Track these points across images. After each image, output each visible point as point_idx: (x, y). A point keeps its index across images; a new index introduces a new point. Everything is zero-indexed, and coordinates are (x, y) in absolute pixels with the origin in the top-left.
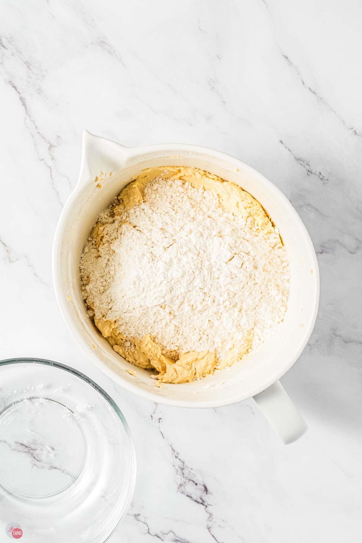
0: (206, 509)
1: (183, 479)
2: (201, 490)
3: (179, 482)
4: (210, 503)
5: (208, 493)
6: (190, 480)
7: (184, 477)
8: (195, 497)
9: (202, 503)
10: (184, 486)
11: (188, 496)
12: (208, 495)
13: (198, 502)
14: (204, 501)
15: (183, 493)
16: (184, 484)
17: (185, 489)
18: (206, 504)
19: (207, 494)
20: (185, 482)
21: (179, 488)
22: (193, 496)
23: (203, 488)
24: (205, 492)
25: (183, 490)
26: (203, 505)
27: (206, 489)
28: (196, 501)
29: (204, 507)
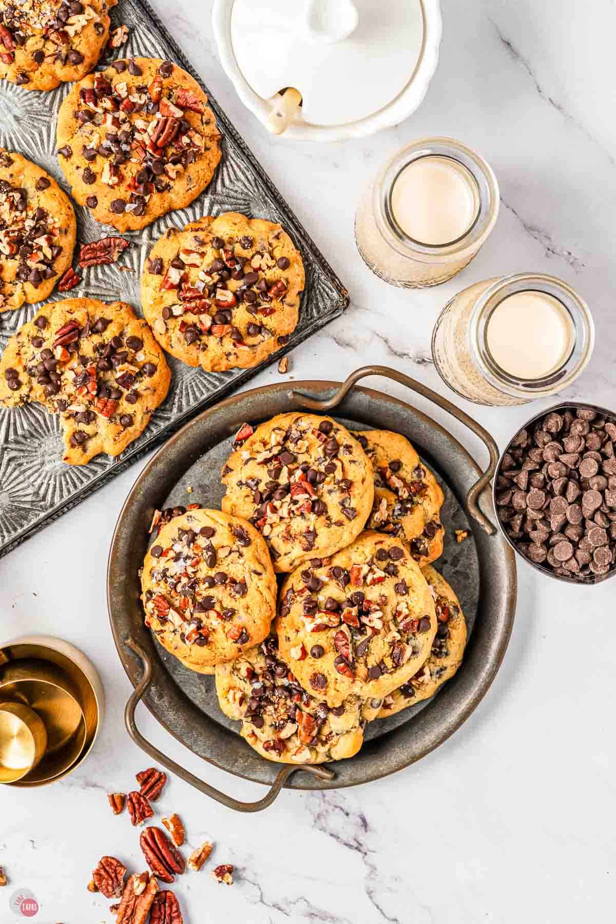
0: (366, 858)
1: (322, 804)
2: (357, 824)
3: (317, 810)
4: (371, 848)
5: (368, 829)
6: (336, 807)
7: (324, 802)
8: (344, 837)
9: (356, 848)
10: (325, 818)
11: (332, 835)
12: (368, 833)
13: (350, 846)
14: (360, 844)
15: (323, 829)
16: (325, 813)
17: (327, 824)
18: (364, 849)
19: (366, 831)
20: (327, 811)
21: (315, 822)
22: (340, 835)
23: (359, 820)
24: (363, 828)
25: (324, 825)
26: (360, 851)
27: (365, 824)
28: (346, 845)
29: (360, 855)
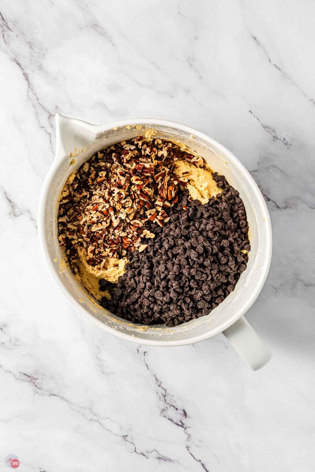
0: (186, 431)
1: (165, 404)
2: (181, 414)
3: (162, 407)
4: (189, 426)
5: (187, 416)
6: (171, 406)
7: (166, 403)
8: (175, 420)
9: (181, 426)
10: (166, 411)
11: (169, 419)
12: (187, 418)
13: (178, 425)
14: (183, 424)
15: (165, 416)
16: (166, 409)
17: (167, 414)
18: (185, 426)
20: (167, 408)
21: (161, 413)
22: (173, 420)
23: (183, 412)
24: (184, 416)
25: (166, 414)
26: (183, 427)
27: (185, 414)
28: (176, 424)
29: (183, 429)
